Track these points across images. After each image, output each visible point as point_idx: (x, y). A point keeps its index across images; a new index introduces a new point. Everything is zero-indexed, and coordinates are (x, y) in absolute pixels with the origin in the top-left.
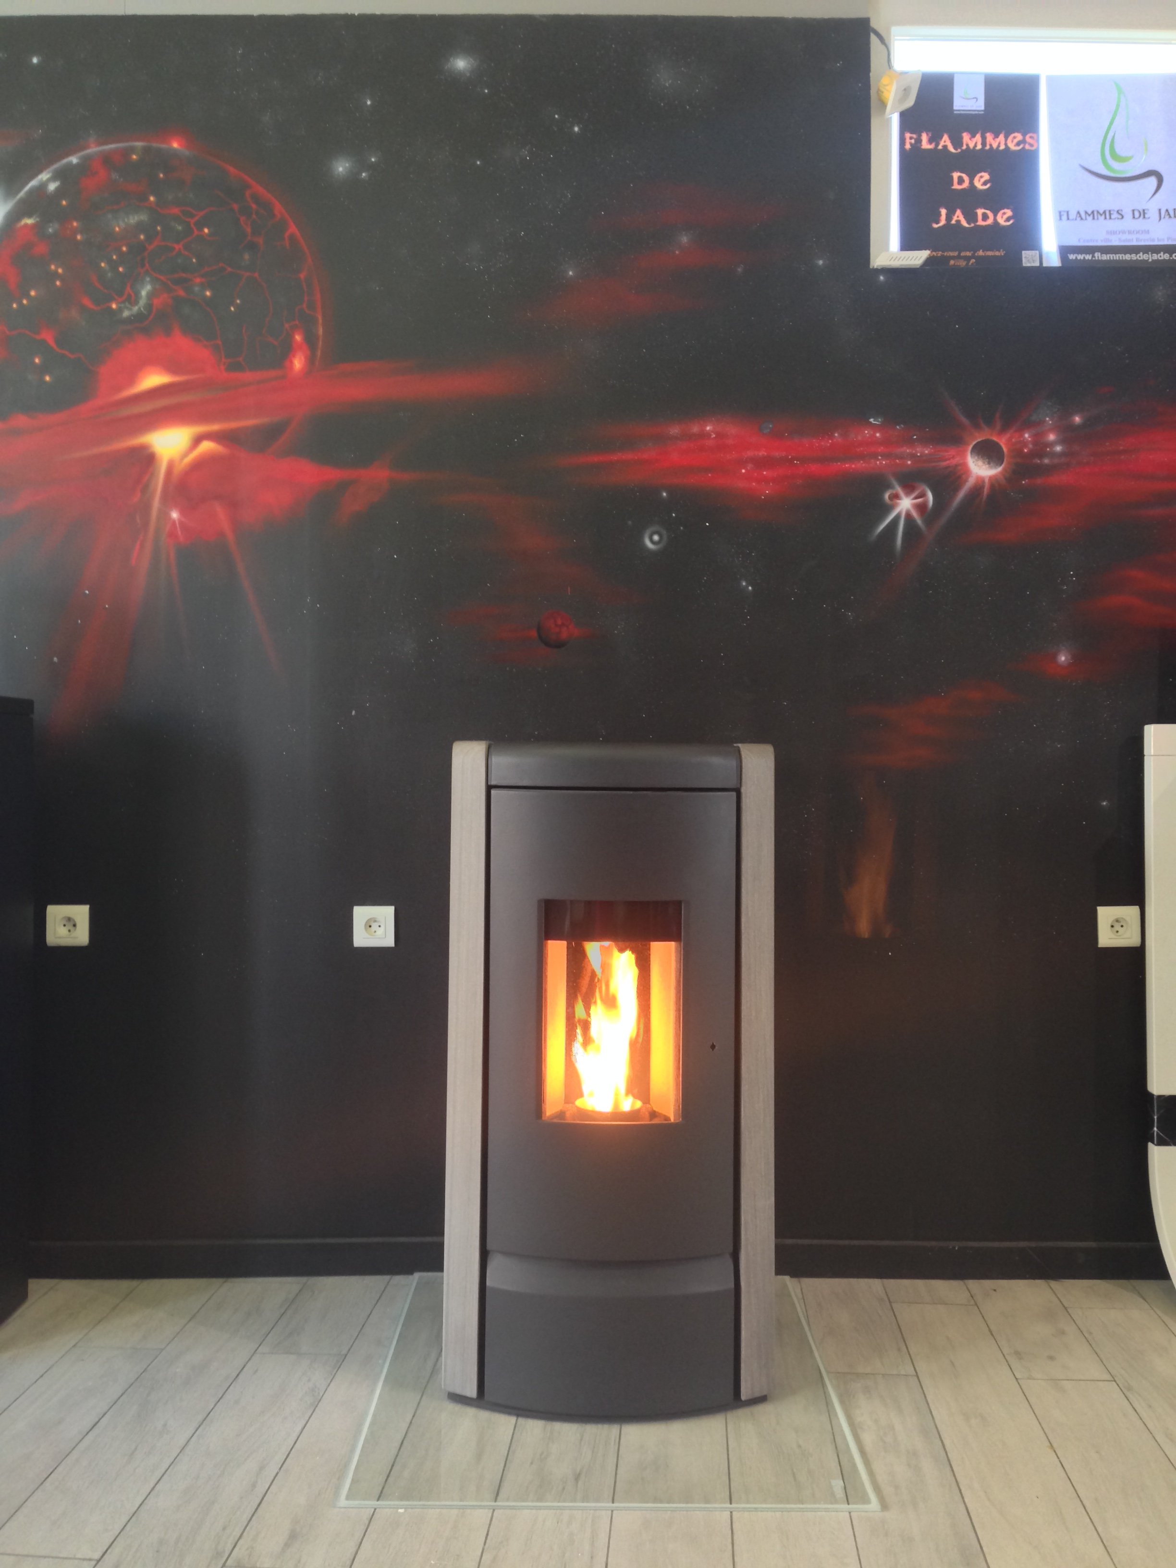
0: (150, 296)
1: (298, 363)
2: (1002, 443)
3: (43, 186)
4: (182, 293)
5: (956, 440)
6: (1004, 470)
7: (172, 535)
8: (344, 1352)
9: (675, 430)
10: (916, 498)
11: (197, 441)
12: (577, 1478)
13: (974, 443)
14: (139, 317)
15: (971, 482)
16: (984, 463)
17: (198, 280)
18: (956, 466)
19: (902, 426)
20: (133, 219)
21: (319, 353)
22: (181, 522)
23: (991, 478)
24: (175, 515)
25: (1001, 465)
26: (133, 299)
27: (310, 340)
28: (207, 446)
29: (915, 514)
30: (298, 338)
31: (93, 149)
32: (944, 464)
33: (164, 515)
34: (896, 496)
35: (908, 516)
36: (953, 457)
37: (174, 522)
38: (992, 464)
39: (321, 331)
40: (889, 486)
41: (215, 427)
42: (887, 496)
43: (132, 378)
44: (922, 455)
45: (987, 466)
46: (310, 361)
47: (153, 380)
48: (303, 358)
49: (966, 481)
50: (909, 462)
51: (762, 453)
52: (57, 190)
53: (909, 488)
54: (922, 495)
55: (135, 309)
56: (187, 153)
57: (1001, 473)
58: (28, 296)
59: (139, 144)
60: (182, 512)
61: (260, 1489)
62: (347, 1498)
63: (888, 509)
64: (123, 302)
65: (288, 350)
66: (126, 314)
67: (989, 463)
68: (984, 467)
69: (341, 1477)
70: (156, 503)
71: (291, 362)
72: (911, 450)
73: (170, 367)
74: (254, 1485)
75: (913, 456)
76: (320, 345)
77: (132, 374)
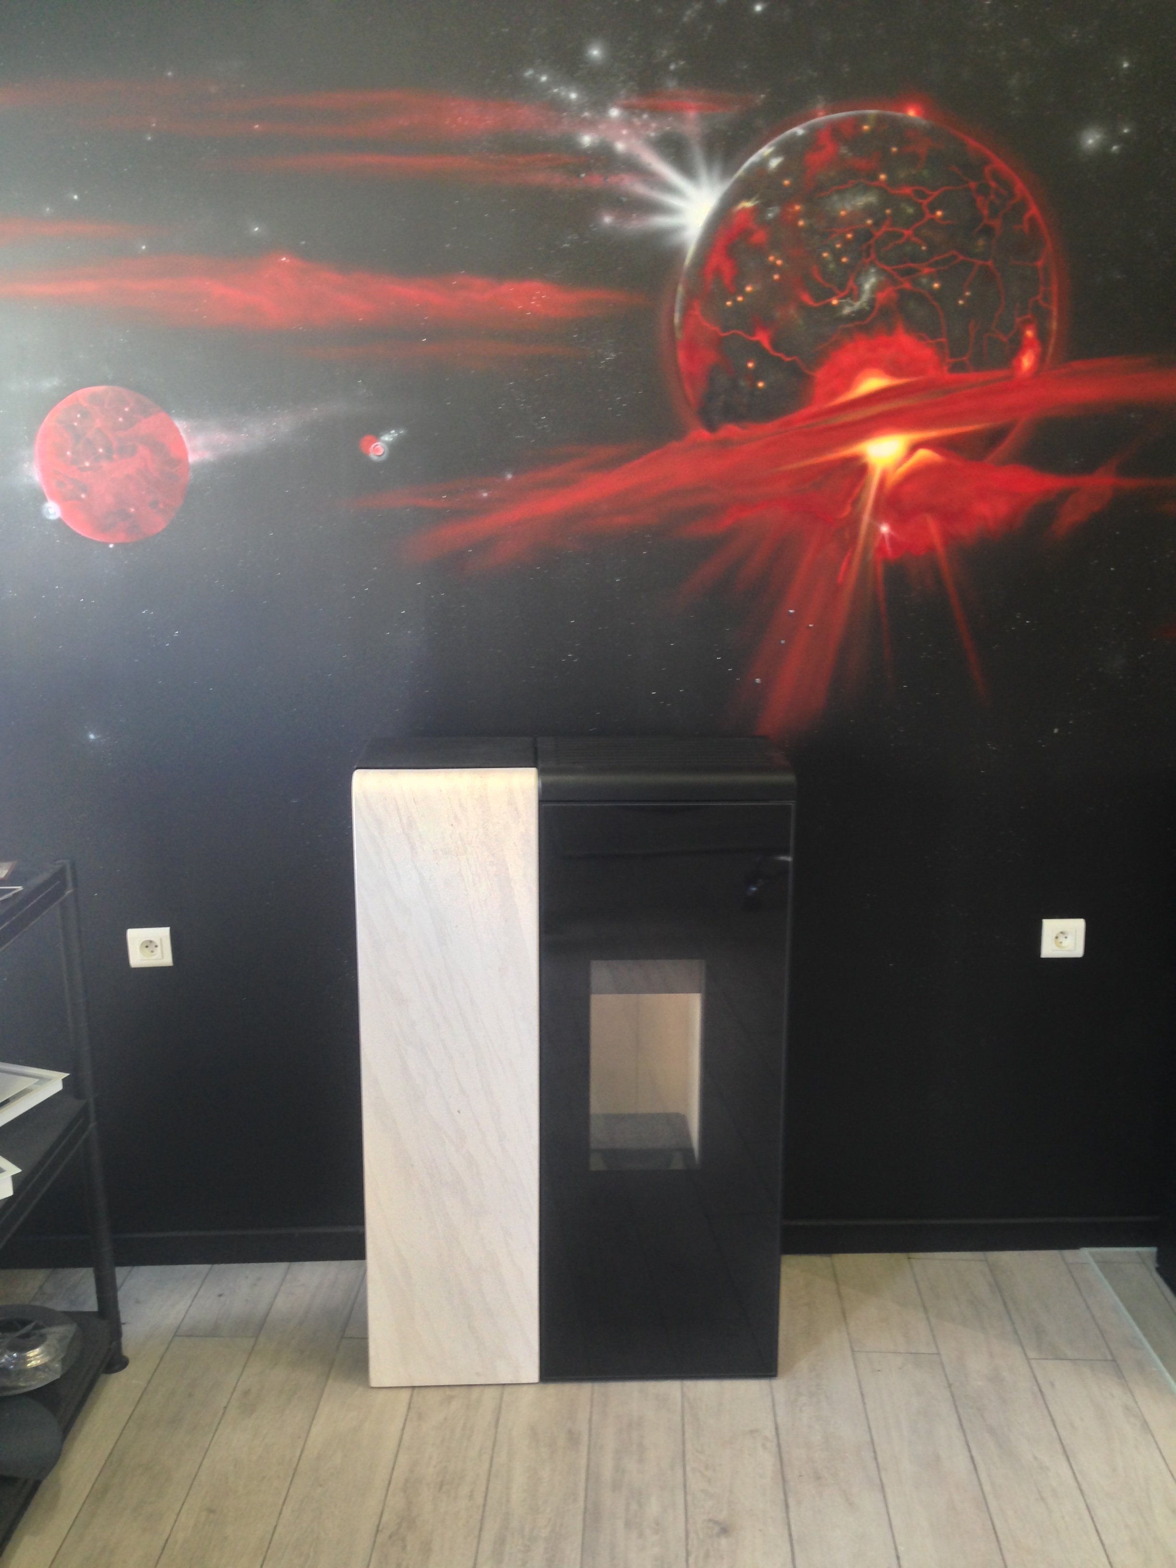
0: (875, 290)
1: (1027, 362)
3: (764, 161)
4: (907, 285)
7: (881, 549)
11: (914, 448)
14: (860, 314)
17: (926, 270)
20: (862, 201)
21: (1051, 350)
22: (891, 538)
24: (885, 529)
26: (855, 295)
27: (1042, 336)
28: (923, 454)
30: (1029, 333)
31: (822, 119)
33: (873, 530)
37: (883, 537)
39: (1054, 326)
41: (932, 434)
43: (847, 383)
46: (1040, 359)
47: (872, 384)
48: (1033, 357)
52: (781, 167)
55: (857, 305)
56: (924, 122)
58: (741, 292)
59: (872, 112)
60: (893, 527)
64: (845, 297)
65: (1017, 347)
66: (847, 311)
70: (866, 518)
71: (1020, 362)
73: (891, 370)
76: (1053, 341)
77: (849, 378)
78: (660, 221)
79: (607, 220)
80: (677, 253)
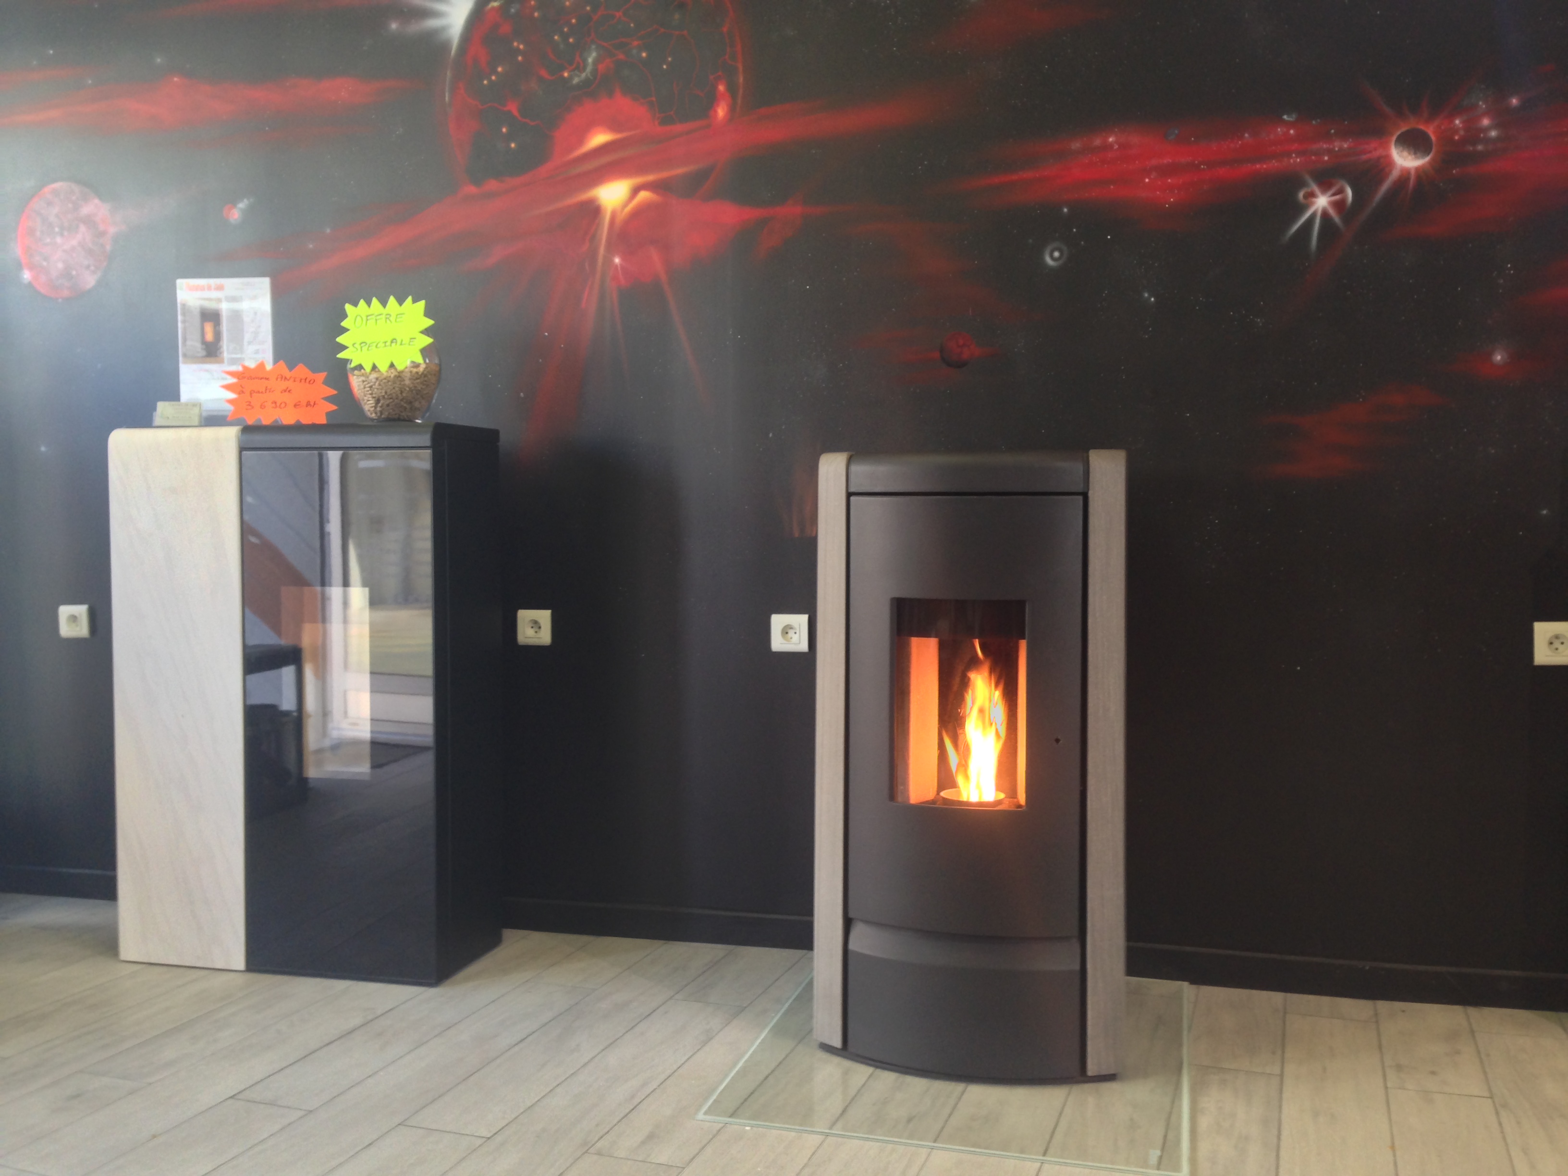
0: (596, 62)
1: (721, 112)
2: (1431, 131)
4: (621, 56)
5: (1380, 132)
6: (1433, 160)
7: (615, 278)
8: (745, 1005)
9: (1076, 145)
10: (1334, 195)
11: (635, 191)
12: (910, 1120)
13: (1398, 133)
14: (587, 83)
15: (1395, 174)
16: (1410, 154)
17: (636, 43)
18: (1379, 158)
19: (1319, 120)
21: (739, 101)
22: (622, 267)
23: (1417, 169)
24: (617, 260)
25: (1428, 154)
26: (581, 68)
27: (732, 89)
28: (644, 195)
29: (1332, 212)
30: (721, 88)
32: (1364, 157)
33: (608, 261)
34: (1312, 195)
35: (1325, 215)
36: (1375, 149)
37: (617, 266)
38: (1418, 155)
39: (741, 80)
40: (1302, 184)
41: (650, 178)
42: (1301, 195)
43: (581, 140)
44: (1341, 149)
45: (1413, 156)
46: (732, 109)
47: (599, 139)
48: (725, 107)
49: (1390, 171)
50: (1326, 158)
51: (1167, 160)
53: (1325, 185)
54: (1341, 191)
55: (583, 75)
57: (1430, 163)
58: (495, 72)
60: (623, 258)
61: (636, 1101)
62: (706, 1113)
63: (1303, 209)
64: (574, 70)
65: (712, 100)
66: (576, 81)
67: (1415, 153)
68: (1410, 157)
69: (706, 1099)
70: (602, 250)
71: (716, 112)
72: (1328, 146)
73: (612, 125)
74: (633, 1097)
75: (1329, 152)
76: (741, 91)
77: (582, 136)
78: (432, 23)
79: (394, 26)
80: (445, 46)
